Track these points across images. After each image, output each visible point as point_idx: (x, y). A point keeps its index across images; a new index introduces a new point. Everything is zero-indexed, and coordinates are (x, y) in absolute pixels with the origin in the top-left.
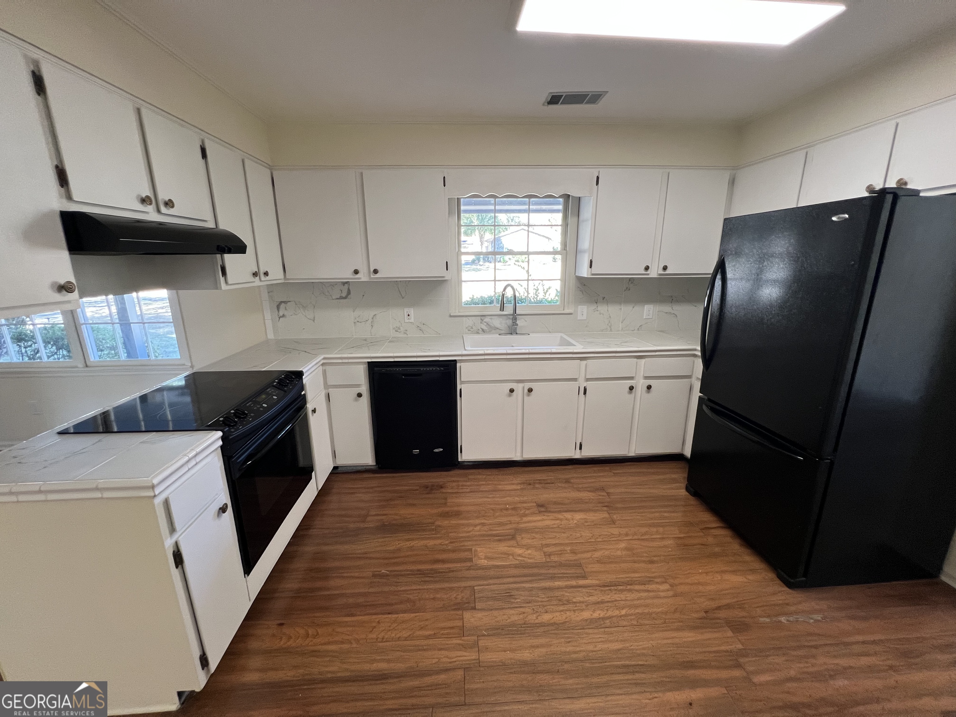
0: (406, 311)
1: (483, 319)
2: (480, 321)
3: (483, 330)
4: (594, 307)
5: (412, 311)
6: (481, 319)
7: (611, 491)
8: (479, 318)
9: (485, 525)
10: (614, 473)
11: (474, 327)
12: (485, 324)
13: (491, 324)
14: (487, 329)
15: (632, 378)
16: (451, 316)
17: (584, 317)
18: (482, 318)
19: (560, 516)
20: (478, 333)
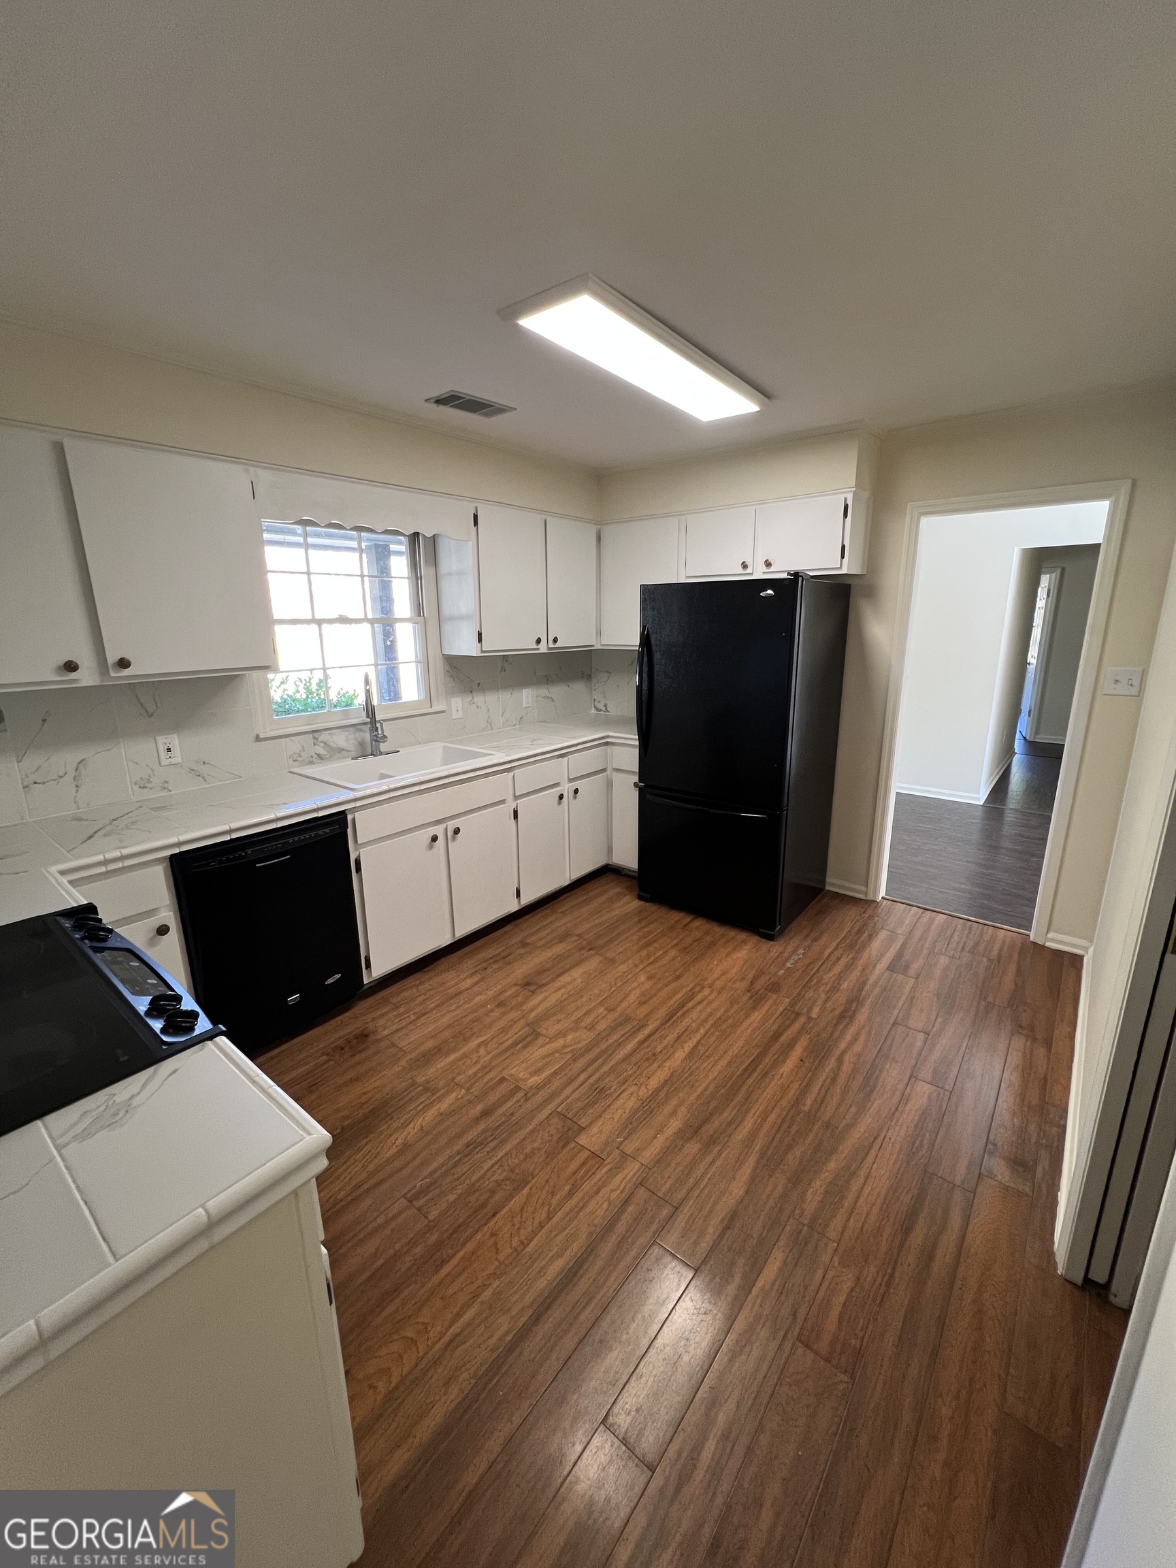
0: (162, 741)
1: (317, 737)
2: (312, 741)
3: (319, 756)
4: (468, 698)
5: (174, 740)
6: (314, 738)
7: (578, 931)
8: (311, 736)
9: (488, 1043)
10: (562, 912)
11: (302, 754)
12: (322, 745)
13: (332, 744)
14: (325, 753)
15: (557, 785)
16: (258, 739)
17: (460, 714)
18: (316, 735)
19: (557, 984)
20: (311, 763)
